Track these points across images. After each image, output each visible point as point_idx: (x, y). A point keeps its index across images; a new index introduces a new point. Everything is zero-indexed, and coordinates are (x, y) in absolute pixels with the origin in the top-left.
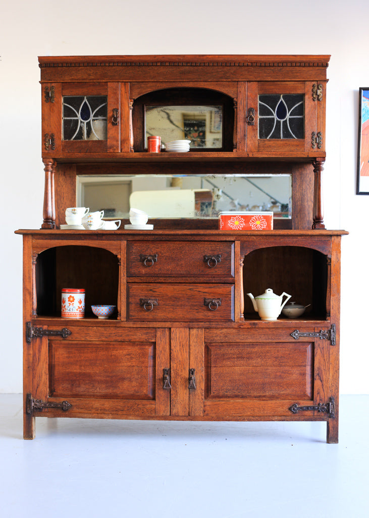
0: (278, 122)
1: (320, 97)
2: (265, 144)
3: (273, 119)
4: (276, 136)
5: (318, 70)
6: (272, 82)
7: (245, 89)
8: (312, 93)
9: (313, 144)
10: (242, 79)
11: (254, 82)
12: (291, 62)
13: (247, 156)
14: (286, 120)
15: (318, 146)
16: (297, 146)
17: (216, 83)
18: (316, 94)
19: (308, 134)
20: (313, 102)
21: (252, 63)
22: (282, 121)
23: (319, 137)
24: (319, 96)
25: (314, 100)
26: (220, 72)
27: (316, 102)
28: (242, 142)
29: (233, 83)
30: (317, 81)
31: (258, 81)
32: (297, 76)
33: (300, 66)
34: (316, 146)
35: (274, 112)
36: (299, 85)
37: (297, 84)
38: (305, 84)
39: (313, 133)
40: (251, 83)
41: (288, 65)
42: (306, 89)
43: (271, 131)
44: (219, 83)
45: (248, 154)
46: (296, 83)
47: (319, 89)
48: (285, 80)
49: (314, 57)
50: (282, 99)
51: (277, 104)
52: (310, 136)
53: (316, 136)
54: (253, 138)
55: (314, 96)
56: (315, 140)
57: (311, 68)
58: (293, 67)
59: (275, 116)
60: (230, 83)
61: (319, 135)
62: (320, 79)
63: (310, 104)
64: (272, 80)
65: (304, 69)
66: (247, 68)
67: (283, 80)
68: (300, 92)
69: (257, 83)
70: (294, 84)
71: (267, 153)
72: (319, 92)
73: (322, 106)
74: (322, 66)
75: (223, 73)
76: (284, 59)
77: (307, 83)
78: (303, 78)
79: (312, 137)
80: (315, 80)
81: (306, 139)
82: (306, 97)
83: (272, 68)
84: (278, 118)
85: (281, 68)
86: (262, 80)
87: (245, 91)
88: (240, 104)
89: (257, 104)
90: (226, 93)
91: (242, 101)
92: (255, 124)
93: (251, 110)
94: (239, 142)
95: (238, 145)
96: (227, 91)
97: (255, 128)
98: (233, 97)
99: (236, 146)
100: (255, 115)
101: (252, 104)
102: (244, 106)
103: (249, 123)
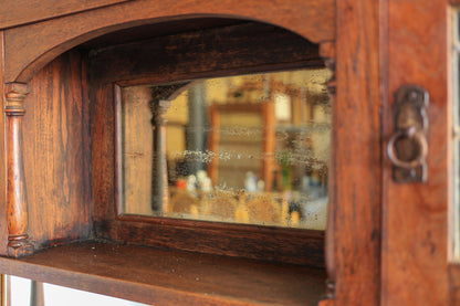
88: (350, 70)
89: (442, 60)
90: (285, 25)
91: (361, 57)
92: (429, 178)
93: (407, 97)
94: (346, 266)
95: (339, 281)
96: (288, 12)
97: (432, 200)
98: (313, 39)
99: (333, 283)
100: (430, 123)
101: (416, 65)
102: (368, 79)
103: (394, 168)
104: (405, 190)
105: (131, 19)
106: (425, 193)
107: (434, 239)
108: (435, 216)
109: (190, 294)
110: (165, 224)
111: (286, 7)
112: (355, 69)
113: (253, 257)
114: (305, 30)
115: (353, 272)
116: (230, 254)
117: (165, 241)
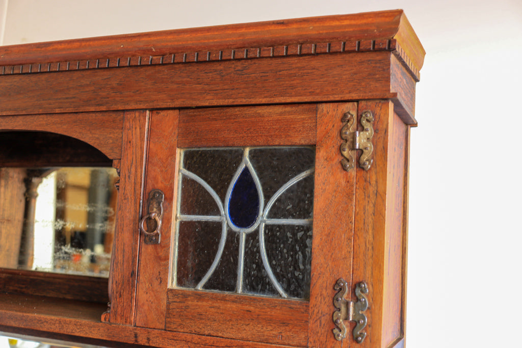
0: (233, 238)
1: (364, 158)
2: (187, 307)
3: (219, 225)
4: (223, 282)
5: (362, 62)
6: (216, 111)
7: (142, 133)
8: (339, 142)
9: (335, 323)
10: (137, 102)
11: (170, 112)
12: (274, 44)
13: (131, 341)
14: (256, 232)
15: (352, 332)
16: (284, 323)
17: (73, 117)
18: (353, 148)
19: (320, 284)
20: (340, 175)
21: (163, 55)
22: (243, 233)
23: (357, 300)
24: (361, 152)
25: (344, 168)
26: (88, 85)
27: (353, 172)
28: (125, 295)
29: (114, 115)
30: (357, 101)
31: (180, 109)
32: (293, 87)
33: (301, 55)
34: (346, 330)
35: (223, 201)
36: (299, 116)
37: (289, 113)
38: (316, 110)
39: (337, 283)
40: (162, 113)
41: (265, 54)
42: (320, 130)
43: (210, 264)
44: (80, 116)
45: (136, 336)
46: (288, 109)
47: (363, 129)
48: (254, 101)
49: (346, 22)
50: (247, 162)
51: (232, 177)
52: (328, 292)
53: (346, 295)
54: (156, 283)
55: (346, 153)
56: (343, 309)
57: (338, 59)
58: (279, 61)
59: (224, 217)
60: (106, 117)
61: (358, 292)
62: (368, 95)
63: (332, 180)
64: (215, 103)
65: (315, 62)
66: (150, 71)
67: (244, 101)
68: (300, 139)
69: (177, 112)
70: (281, 114)
71: (189, 337)
72: (361, 140)
73: (371, 189)
74: (375, 50)
75: (92, 88)
76: (251, 36)
77: (324, 107)
78: (312, 93)
79: (335, 299)
80: (347, 97)
81: (313, 301)
82: (320, 155)
83: (219, 67)
84: (235, 222)
85: (246, 63)
86: (188, 103)
87: (142, 140)
88: (127, 177)
89: (172, 177)
90: (95, 146)
91: (133, 170)
92: (161, 241)
93: (154, 196)
94: (117, 293)
95: (113, 302)
96: (98, 139)
97: (162, 254)
98: (110, 157)
99: (110, 303)
100: (164, 211)
101: (160, 178)
102: (135, 183)
103: (146, 236)
104: (150, 248)
105: (3, 128)
106: (159, 250)
107: (162, 276)
108: (163, 263)
109: (25, 314)
110: (22, 274)
111: (97, 136)
112: (129, 177)
113: (84, 299)
114: (105, 150)
115: (120, 296)
116: (68, 297)
117: (22, 288)
